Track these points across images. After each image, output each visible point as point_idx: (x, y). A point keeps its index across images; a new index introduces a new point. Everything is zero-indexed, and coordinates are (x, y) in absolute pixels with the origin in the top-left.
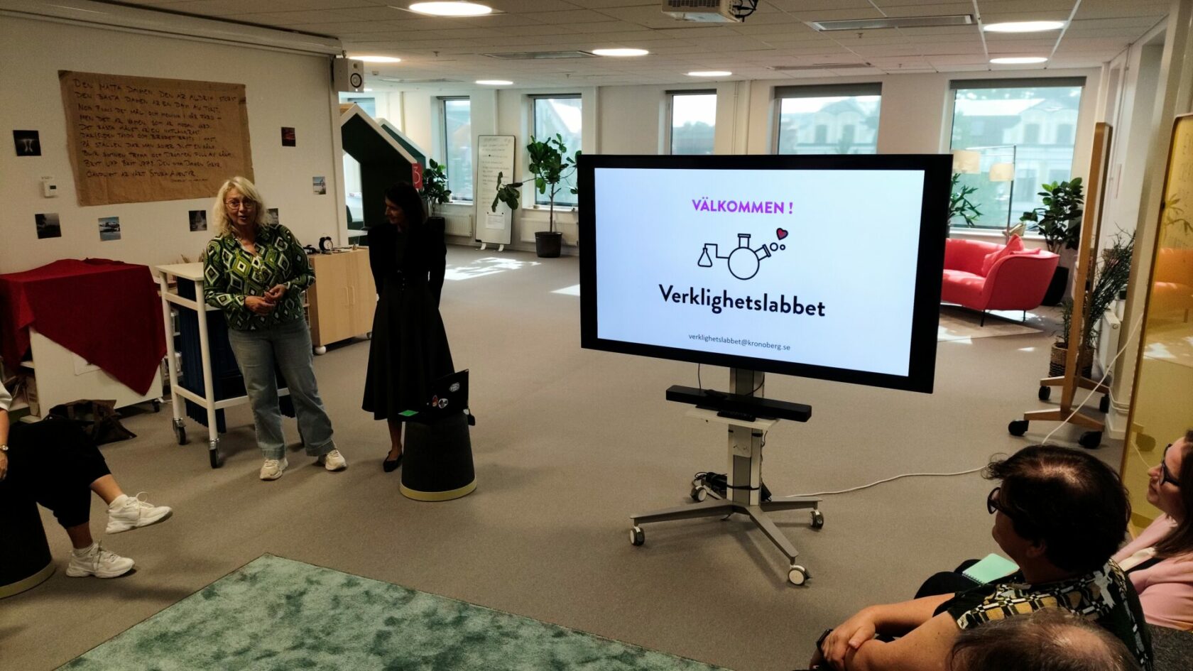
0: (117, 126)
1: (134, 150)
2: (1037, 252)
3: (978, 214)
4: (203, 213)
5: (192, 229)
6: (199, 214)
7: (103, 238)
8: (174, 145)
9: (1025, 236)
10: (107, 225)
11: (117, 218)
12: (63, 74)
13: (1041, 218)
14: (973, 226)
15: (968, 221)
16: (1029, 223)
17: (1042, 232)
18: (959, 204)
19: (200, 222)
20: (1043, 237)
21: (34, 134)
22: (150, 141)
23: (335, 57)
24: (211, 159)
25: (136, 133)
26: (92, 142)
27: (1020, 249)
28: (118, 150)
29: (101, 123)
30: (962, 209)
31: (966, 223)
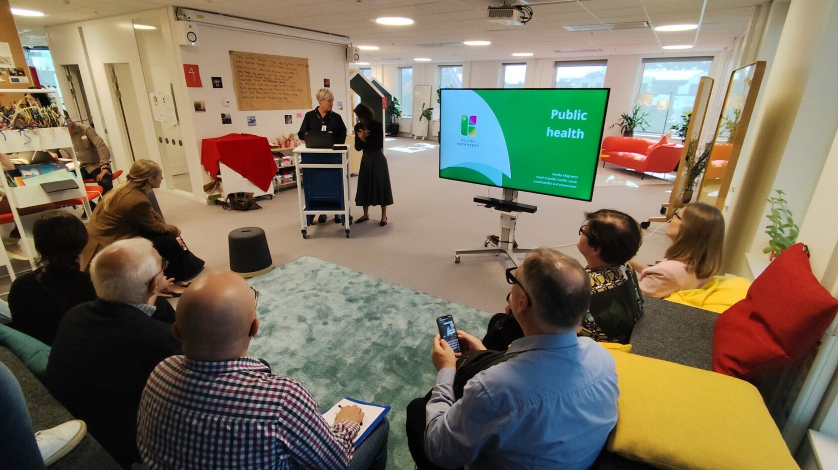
0: (254, 76)
1: (262, 87)
2: (675, 145)
3: (649, 126)
4: (291, 116)
5: (286, 123)
6: (289, 117)
7: (249, 125)
8: (278, 86)
9: (672, 138)
10: (251, 120)
11: (254, 117)
12: (231, 52)
13: (680, 128)
14: (646, 132)
15: (644, 129)
16: (674, 131)
17: (681, 135)
18: (640, 121)
19: (289, 120)
20: (680, 138)
21: (220, 79)
22: (268, 83)
23: (348, 46)
24: (294, 92)
25: (262, 79)
26: (243, 83)
27: (666, 143)
28: (254, 87)
29: (247, 74)
30: (641, 123)
31: (642, 130)
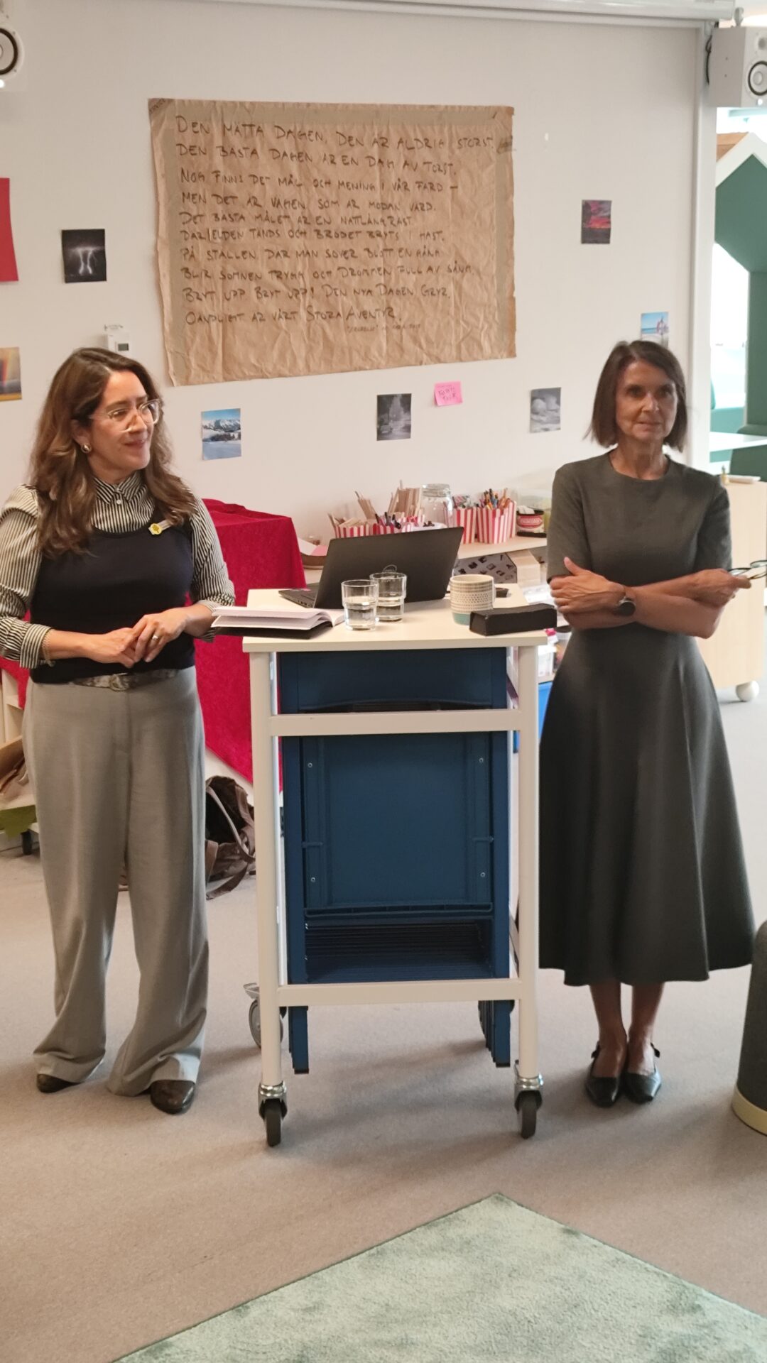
0: (249, 212)
4: (406, 400)
5: (381, 436)
6: (397, 402)
7: (208, 454)
8: (359, 251)
10: (217, 426)
11: (236, 412)
12: (157, 106)
19: (396, 419)
21: (97, 237)
22: (312, 243)
23: (717, 24)
24: (431, 281)
25: (286, 226)
26: (201, 248)
28: (248, 265)
29: (220, 209)
